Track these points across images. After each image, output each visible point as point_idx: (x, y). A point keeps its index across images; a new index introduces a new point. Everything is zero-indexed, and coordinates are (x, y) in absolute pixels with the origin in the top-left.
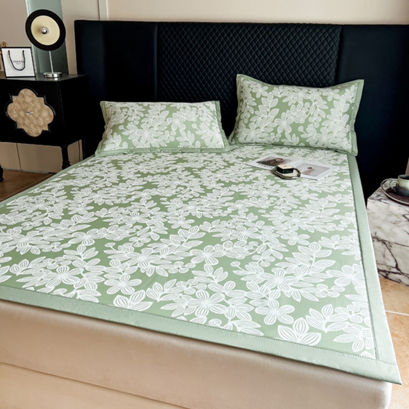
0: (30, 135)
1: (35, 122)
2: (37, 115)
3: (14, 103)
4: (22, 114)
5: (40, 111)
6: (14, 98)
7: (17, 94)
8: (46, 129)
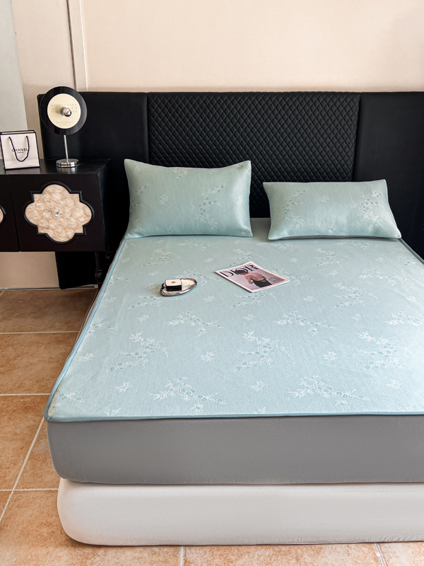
0: (56, 240)
1: (65, 224)
2: (68, 216)
3: (35, 202)
4: (47, 215)
5: (73, 210)
6: (36, 196)
7: (41, 192)
8: (80, 231)
